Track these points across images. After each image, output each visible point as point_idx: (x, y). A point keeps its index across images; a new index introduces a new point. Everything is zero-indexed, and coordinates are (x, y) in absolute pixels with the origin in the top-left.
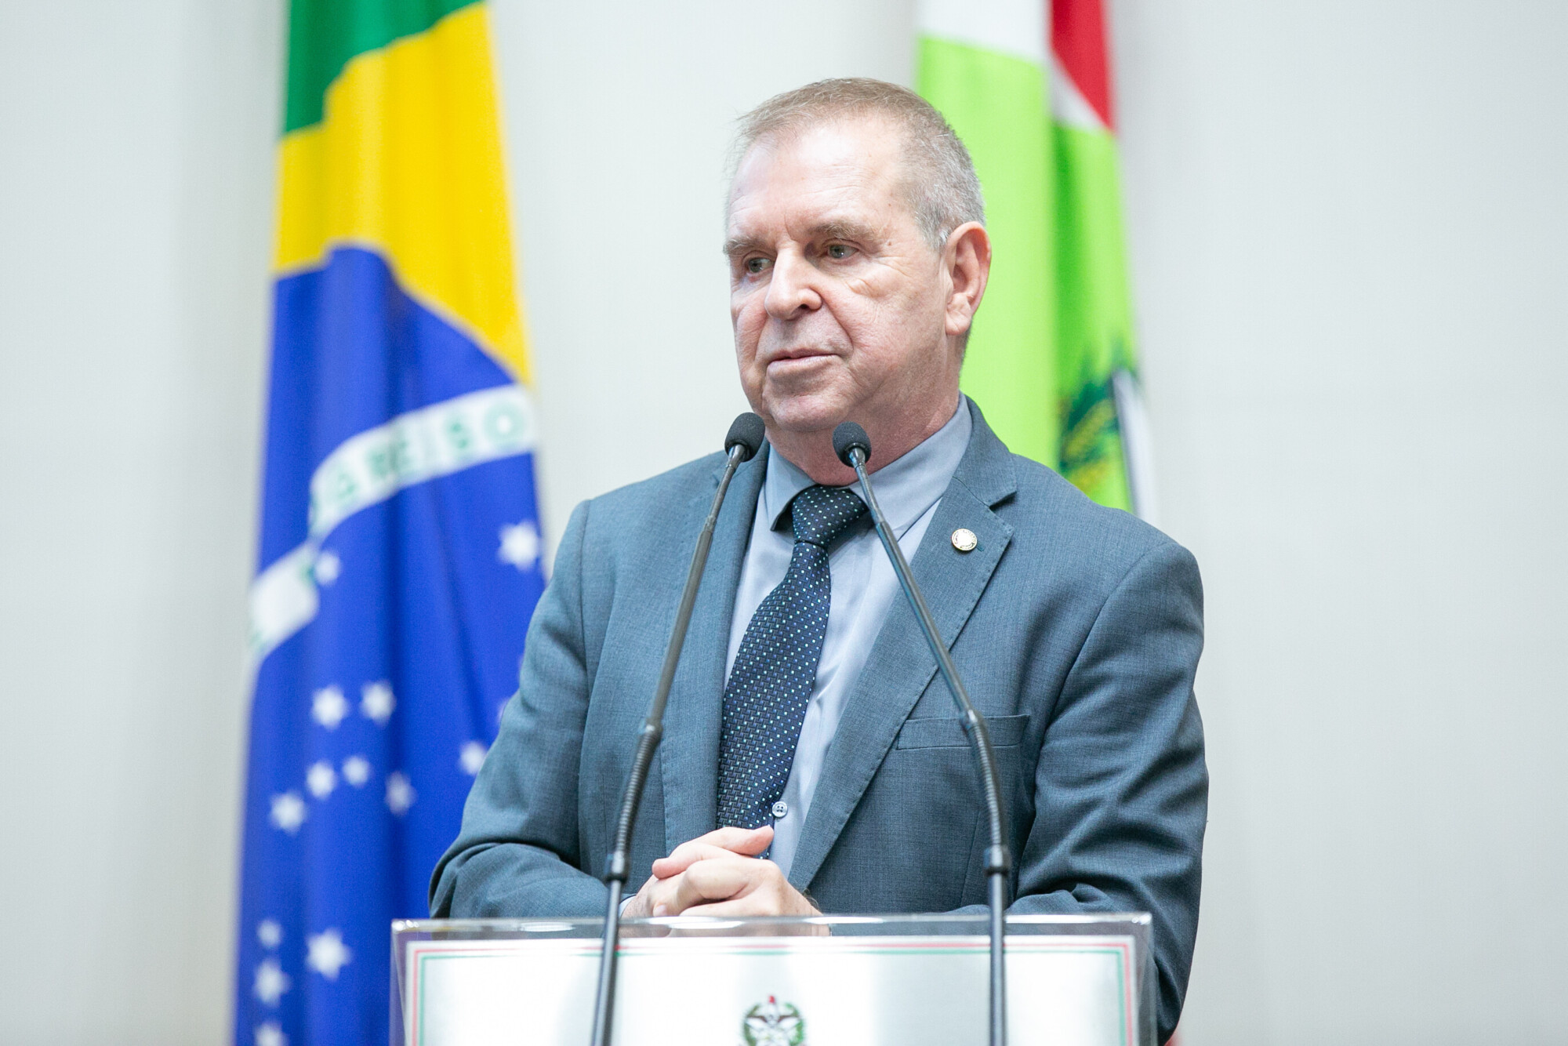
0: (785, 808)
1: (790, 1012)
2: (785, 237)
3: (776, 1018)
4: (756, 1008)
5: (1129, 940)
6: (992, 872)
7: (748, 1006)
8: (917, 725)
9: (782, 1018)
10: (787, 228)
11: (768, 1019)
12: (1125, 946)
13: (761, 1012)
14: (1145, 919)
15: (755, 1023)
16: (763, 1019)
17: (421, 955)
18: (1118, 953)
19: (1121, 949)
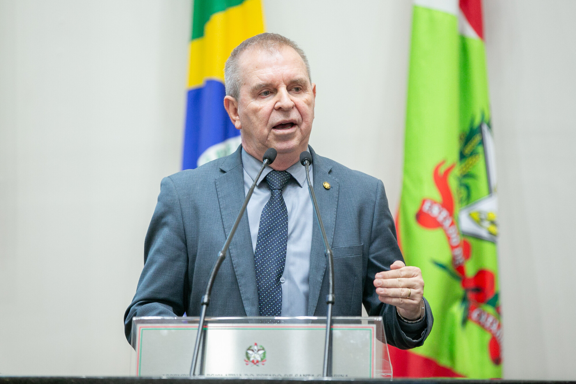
0: (284, 279)
1: (261, 348)
2: (283, 83)
3: (257, 350)
4: (250, 347)
5: (374, 326)
6: (328, 303)
7: (248, 346)
8: (335, 250)
9: (259, 350)
10: (283, 80)
11: (254, 350)
12: (373, 328)
13: (252, 348)
14: (380, 319)
15: (250, 352)
16: (253, 351)
17: (141, 329)
18: (371, 330)
19: (371, 329)
